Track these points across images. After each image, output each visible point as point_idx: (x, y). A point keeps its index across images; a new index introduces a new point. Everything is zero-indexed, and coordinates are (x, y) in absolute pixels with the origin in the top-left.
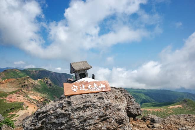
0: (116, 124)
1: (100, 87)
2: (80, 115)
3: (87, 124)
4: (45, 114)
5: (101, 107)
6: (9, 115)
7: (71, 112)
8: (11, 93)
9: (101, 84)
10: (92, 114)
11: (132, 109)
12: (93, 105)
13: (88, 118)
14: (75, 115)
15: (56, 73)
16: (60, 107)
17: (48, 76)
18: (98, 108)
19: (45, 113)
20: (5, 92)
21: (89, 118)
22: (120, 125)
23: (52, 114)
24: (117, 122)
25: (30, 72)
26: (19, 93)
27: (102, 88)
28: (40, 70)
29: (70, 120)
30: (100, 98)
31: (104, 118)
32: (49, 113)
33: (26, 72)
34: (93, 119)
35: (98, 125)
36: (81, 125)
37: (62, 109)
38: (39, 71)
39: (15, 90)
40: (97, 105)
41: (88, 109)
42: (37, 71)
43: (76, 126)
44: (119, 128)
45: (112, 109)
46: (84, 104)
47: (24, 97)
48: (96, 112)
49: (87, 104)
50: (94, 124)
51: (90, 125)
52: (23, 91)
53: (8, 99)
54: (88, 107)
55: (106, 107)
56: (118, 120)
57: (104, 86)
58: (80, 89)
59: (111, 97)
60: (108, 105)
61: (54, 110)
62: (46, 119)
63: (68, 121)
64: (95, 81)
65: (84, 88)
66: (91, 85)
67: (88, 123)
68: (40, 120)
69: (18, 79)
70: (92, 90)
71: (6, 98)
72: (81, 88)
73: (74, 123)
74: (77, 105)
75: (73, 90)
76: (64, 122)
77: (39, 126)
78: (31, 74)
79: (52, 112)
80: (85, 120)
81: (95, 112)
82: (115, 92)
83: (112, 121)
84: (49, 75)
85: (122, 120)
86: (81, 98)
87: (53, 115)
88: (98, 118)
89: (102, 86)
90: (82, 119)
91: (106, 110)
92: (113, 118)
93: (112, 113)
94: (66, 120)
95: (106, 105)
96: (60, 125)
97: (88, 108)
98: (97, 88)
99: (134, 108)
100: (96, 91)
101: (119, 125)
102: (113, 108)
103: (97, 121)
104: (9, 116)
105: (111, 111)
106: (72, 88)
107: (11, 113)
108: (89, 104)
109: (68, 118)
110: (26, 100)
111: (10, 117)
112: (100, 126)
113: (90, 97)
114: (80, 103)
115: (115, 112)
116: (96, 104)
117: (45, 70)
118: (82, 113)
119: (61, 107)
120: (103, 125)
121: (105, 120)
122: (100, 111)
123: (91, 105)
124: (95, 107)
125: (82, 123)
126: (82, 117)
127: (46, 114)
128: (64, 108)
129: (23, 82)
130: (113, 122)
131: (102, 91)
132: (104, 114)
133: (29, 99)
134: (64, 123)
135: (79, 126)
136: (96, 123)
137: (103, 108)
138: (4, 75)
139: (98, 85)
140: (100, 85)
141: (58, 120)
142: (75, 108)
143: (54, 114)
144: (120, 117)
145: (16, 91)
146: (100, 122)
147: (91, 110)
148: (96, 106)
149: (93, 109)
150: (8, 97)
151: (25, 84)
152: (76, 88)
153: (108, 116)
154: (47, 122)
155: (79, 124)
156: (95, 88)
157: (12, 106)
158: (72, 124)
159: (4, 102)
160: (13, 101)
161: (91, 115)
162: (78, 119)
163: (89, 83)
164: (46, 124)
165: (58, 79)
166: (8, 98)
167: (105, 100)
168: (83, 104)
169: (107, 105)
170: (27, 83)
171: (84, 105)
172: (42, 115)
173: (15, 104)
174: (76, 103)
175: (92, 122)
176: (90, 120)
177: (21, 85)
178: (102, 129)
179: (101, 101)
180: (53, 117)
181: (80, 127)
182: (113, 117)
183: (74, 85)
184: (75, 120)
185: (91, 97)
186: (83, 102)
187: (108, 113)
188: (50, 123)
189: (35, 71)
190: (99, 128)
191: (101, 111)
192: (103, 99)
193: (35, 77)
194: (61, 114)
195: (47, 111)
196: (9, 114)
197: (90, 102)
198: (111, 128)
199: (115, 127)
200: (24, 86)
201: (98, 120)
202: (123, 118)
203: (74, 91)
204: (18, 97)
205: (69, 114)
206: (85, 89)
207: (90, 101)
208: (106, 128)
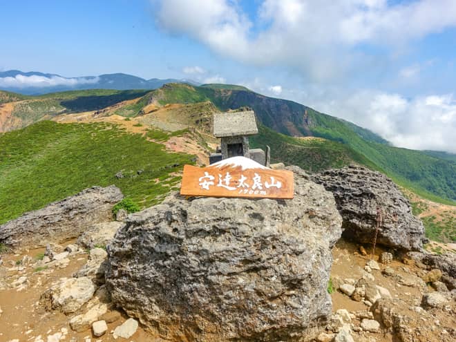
0: (281, 287)
1: (267, 186)
2: (201, 246)
3: (214, 271)
4: (138, 228)
5: (251, 239)
6: (170, 177)
7: (183, 236)
8: (174, 134)
9: (272, 178)
10: (227, 251)
11: (394, 233)
12: (234, 229)
13: (217, 258)
14: (191, 245)
15: (270, 99)
16: (167, 219)
17: (251, 105)
18: (245, 239)
19: (139, 225)
20: (163, 131)
21: (220, 259)
22: (294, 290)
23: (150, 230)
24: (283, 282)
25: (213, 91)
26: (190, 135)
27: (272, 190)
28: (236, 89)
29: (181, 252)
30: (255, 216)
31: (254, 265)
32: (145, 226)
33: (207, 91)
34: (228, 262)
35: (237, 279)
36: (202, 268)
37: (170, 224)
38: (233, 91)
39: (184, 128)
40: (243, 233)
41: (222, 235)
42: (228, 91)
43: (192, 267)
44: (288, 296)
45: (278, 247)
46: (216, 224)
47: (199, 146)
48: (236, 247)
49: (223, 225)
50: (229, 274)
51: (220, 274)
52: (197, 133)
53: (169, 146)
54: (223, 231)
55: (263, 243)
56: (286, 279)
57: (279, 185)
58: (218, 185)
59: (289, 217)
60: (268, 239)
61: (155, 224)
62: (141, 238)
63: (178, 253)
64: (260, 169)
65: (228, 183)
66: (245, 178)
67: (217, 268)
68: (130, 236)
69: (190, 106)
70: (246, 191)
71: (164, 144)
72: (221, 181)
73: (188, 260)
74: (199, 222)
75: (200, 184)
76: (169, 252)
77: (127, 249)
78: (217, 96)
79: (151, 226)
80: (211, 261)
81: (235, 249)
82: (314, 200)
83: (272, 276)
84: (252, 102)
85: (300, 281)
86: (212, 207)
87: (152, 234)
88: (238, 263)
89: (273, 185)
90: (205, 257)
91: (262, 248)
92: (276, 272)
93: (276, 259)
94: (174, 251)
95: (263, 236)
96: (163, 257)
97: (224, 234)
98: (261, 188)
99: (400, 230)
100: (256, 194)
101: (289, 290)
102: (282, 247)
103: (237, 270)
104: (169, 179)
105: (274, 252)
106: (200, 180)
107: (173, 174)
108: (226, 226)
109: (178, 247)
110: (203, 152)
111: (172, 181)
112: (241, 280)
113: (233, 209)
114: (206, 221)
115: (284, 257)
116: (241, 228)
117: (245, 90)
118: (206, 243)
119: (169, 219)
120: (248, 281)
121: (256, 270)
122: (245, 248)
123: (230, 228)
124: (238, 236)
125: (204, 265)
126: (204, 253)
127: (140, 227)
128: (173, 224)
129: (200, 113)
130: (274, 279)
131: (270, 197)
132: (255, 258)
133: (208, 151)
134: (170, 256)
135: (197, 269)
136: (235, 273)
137: (255, 242)
138: (163, 95)
139: (263, 181)
140: (270, 179)
141: (160, 247)
142: (191, 229)
143: (154, 231)
144: (294, 273)
145: (184, 131)
146: (244, 273)
147: (229, 240)
148: (241, 234)
149: (233, 238)
150: (169, 141)
151: (202, 117)
152: (208, 180)
153: (265, 263)
154: (142, 244)
155: (199, 266)
156: (254, 187)
157: (176, 160)
158: (185, 262)
159: (162, 150)
160: (178, 150)
161: (224, 252)
162: (197, 253)
163: (242, 172)
164: (140, 248)
165: (273, 113)
166: (169, 143)
167: (266, 222)
168: (212, 224)
169: (265, 238)
170: (206, 116)
171: (214, 227)
172: (134, 227)
173: (180, 157)
174: (197, 218)
175: (223, 267)
176: (222, 263)
177: (194, 120)
178: (246, 289)
179: (257, 222)
180: (152, 237)
181: (199, 272)
182: (277, 269)
183: (206, 173)
184: (190, 254)
185: (235, 210)
186: (215, 218)
187: (265, 257)
188: (147, 248)
189: (225, 91)
190: (239, 285)
191: (248, 248)
192: (262, 219)
193: (223, 103)
194: (166, 235)
195: (143, 222)
196: (169, 174)
197: (229, 220)
198: (266, 292)
199: (275, 292)
200: (200, 122)
201: (239, 266)
202: (300, 277)
203: (204, 187)
204: (188, 144)
205: (181, 240)
206: (229, 186)
207: (230, 218)
208: (255, 289)
